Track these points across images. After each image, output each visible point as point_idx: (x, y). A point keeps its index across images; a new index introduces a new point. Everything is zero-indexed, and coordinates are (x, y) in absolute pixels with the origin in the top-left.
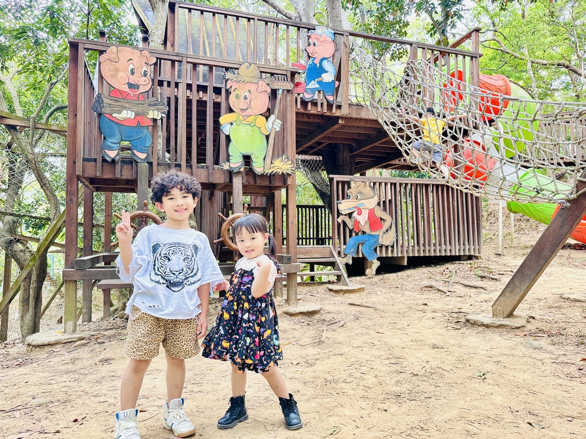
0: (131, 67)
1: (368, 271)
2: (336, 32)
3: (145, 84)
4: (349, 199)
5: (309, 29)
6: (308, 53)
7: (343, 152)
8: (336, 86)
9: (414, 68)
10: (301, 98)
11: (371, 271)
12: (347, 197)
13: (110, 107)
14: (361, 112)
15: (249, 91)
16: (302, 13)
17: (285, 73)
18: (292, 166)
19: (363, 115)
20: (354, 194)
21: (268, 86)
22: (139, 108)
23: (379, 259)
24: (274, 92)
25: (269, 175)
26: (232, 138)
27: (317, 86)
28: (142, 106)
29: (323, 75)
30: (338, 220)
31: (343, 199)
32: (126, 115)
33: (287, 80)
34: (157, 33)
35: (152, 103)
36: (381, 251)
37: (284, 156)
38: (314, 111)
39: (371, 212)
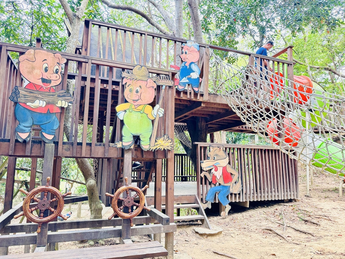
0: (45, 65)
1: (222, 213)
2: (201, 45)
3: (56, 80)
4: (209, 159)
5: (182, 43)
6: (181, 59)
7: (201, 122)
8: (200, 81)
9: (252, 70)
10: (176, 89)
11: (224, 213)
12: (207, 158)
13: (25, 97)
14: (217, 99)
15: (140, 87)
16: (175, 32)
17: (167, 73)
18: (172, 143)
19: (218, 100)
20: (212, 156)
21: (155, 83)
22: (50, 98)
23: (230, 204)
24: (159, 88)
25: (153, 151)
26: (125, 122)
27: (187, 81)
28: (52, 97)
29: (191, 74)
30: (201, 175)
31: (204, 159)
32: (39, 104)
33: (169, 79)
34: (73, 40)
35: (61, 95)
36: (231, 197)
37: (165, 136)
38: (185, 97)
39: (224, 169)
